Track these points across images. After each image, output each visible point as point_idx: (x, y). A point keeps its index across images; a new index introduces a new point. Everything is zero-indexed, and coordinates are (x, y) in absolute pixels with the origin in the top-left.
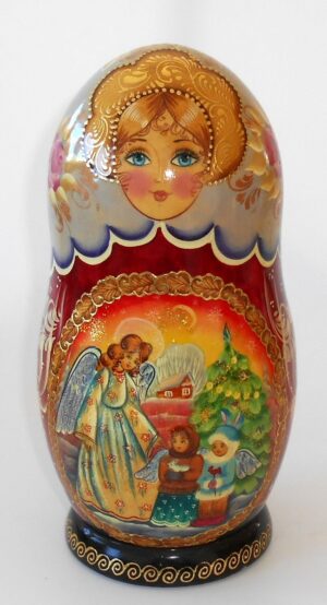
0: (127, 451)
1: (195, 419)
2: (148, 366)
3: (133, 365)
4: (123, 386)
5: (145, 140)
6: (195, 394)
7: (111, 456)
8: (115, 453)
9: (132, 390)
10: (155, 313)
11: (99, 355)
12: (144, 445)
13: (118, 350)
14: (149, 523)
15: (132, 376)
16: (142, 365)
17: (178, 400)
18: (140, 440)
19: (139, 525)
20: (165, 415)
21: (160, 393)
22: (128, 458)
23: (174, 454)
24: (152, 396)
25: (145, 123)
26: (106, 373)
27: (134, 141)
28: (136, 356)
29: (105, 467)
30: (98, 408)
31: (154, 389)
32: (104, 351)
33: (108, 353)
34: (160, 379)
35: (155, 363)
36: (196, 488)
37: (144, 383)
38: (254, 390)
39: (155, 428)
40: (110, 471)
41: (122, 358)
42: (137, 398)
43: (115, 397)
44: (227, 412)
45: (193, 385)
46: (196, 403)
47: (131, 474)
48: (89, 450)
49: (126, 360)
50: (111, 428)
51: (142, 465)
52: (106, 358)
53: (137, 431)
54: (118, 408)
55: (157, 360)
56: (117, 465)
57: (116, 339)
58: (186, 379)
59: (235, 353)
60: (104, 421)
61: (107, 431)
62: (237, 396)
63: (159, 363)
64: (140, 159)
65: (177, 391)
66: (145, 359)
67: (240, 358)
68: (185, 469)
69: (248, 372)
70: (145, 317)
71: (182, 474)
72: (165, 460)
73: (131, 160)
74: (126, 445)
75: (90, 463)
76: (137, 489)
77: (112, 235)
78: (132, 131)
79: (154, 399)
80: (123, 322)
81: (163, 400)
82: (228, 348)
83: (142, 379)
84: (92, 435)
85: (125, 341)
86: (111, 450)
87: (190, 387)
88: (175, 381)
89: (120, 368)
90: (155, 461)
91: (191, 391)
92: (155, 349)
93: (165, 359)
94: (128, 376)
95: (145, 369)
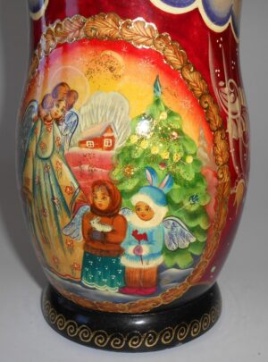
0: (54, 204)
1: (116, 174)
2: (72, 114)
3: (60, 114)
4: (51, 135)
6: (117, 146)
7: (44, 209)
8: (46, 207)
9: (58, 139)
11: (36, 107)
12: (68, 199)
13: (50, 100)
14: (80, 283)
15: (58, 125)
16: (68, 113)
17: (99, 151)
18: (64, 193)
20: (86, 167)
21: (82, 143)
22: (56, 212)
23: (95, 211)
24: (75, 145)
26: (39, 124)
28: (63, 104)
29: (41, 221)
30: (33, 160)
31: (77, 138)
33: (42, 104)
34: (83, 128)
35: (79, 110)
36: (121, 252)
37: (68, 132)
38: (186, 154)
39: (76, 180)
41: (52, 107)
44: (153, 172)
45: (116, 136)
46: (118, 156)
47: (59, 229)
49: (55, 109)
50: (42, 180)
51: (68, 220)
52: (41, 108)
53: (62, 183)
54: (47, 159)
55: (81, 108)
56: (48, 219)
57: (50, 89)
58: (109, 129)
59: (166, 108)
60: (37, 173)
62: (165, 156)
63: (82, 111)
65: (98, 142)
66: (70, 107)
67: (171, 114)
68: (108, 229)
69: (180, 132)
70: (74, 65)
71: (104, 234)
72: (87, 218)
74: (53, 198)
76: (66, 246)
79: (76, 149)
81: (85, 151)
82: (157, 102)
83: (66, 128)
85: (56, 90)
86: (43, 203)
87: (112, 138)
88: (96, 131)
89: (50, 118)
90: (78, 217)
91: (113, 143)
92: (80, 96)
93: (89, 107)
94: (55, 125)
95: (70, 116)
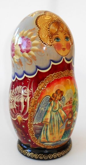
0: (59, 122)
1: (73, 109)
3: (60, 98)
4: (58, 104)
5: (58, 34)
6: (73, 102)
7: (54, 125)
8: (55, 124)
9: (60, 105)
10: (62, 82)
11: (50, 97)
12: (63, 119)
13: (55, 95)
15: (60, 101)
16: (62, 97)
17: (70, 105)
18: (62, 118)
19: (58, 142)
20: (68, 109)
21: (66, 104)
22: (59, 124)
23: (69, 119)
25: (57, 30)
26: (53, 102)
27: (55, 35)
28: (60, 95)
29: (52, 129)
30: (50, 113)
32: (51, 96)
33: (52, 96)
34: (66, 100)
36: (71, 127)
40: (53, 130)
41: (57, 97)
42: (61, 107)
43: (56, 108)
46: (73, 104)
47: (59, 128)
48: (47, 126)
49: (58, 97)
50: (55, 117)
51: (62, 125)
52: (52, 98)
54: (57, 111)
55: (65, 95)
56: (55, 127)
57: (54, 92)
58: (71, 98)
60: (53, 116)
61: (53, 118)
64: (58, 40)
65: (69, 102)
66: (62, 95)
68: (71, 122)
70: (60, 84)
71: (70, 124)
72: (67, 122)
73: (56, 40)
74: (59, 120)
75: (47, 129)
76: (60, 132)
77: (52, 62)
78: (54, 32)
79: (65, 106)
80: (55, 87)
83: (62, 101)
84: (49, 121)
85: (56, 92)
86: (54, 123)
87: (72, 100)
88: (69, 100)
89: (56, 100)
90: (65, 123)
92: (64, 92)
93: (67, 94)
94: (59, 101)
95: (63, 98)
